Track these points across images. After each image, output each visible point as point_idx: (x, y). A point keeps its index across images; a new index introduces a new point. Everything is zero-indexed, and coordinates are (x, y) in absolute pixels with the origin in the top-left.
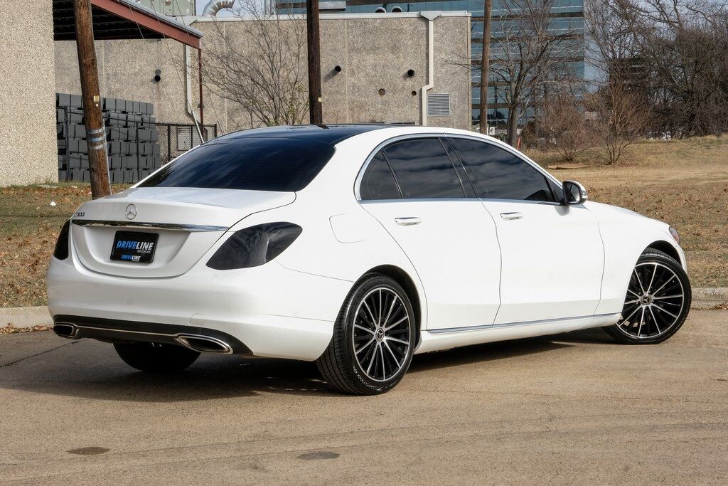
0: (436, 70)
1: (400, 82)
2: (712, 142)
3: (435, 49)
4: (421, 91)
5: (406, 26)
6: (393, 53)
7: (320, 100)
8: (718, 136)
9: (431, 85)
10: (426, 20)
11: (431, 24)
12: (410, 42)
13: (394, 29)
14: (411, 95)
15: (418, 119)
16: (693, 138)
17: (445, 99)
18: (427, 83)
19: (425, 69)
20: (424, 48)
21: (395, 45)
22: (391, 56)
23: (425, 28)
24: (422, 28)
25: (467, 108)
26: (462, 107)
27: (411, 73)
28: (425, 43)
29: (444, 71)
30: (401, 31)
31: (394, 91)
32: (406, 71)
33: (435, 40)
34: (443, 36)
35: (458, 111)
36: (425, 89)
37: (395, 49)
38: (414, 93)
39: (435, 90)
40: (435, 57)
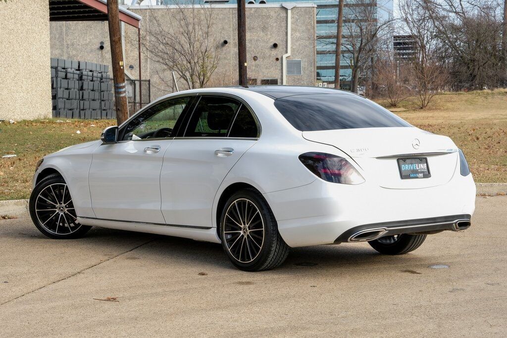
0: (292, 43)
1: (267, 52)
2: (488, 94)
3: (292, 29)
4: (282, 58)
5: (272, 13)
6: (263, 31)
7: (246, 64)
8: (492, 90)
9: (289, 54)
10: (286, 10)
11: (289, 12)
12: (275, 24)
13: (264, 15)
14: (275, 60)
15: (280, 77)
16: (475, 92)
17: (298, 64)
18: (287, 52)
19: (285, 43)
20: (284, 28)
21: (264, 26)
22: (262, 34)
23: (285, 15)
24: (283, 14)
25: (313, 70)
26: (310, 69)
27: (275, 46)
28: (285, 25)
29: (297, 44)
30: (268, 17)
31: (264, 58)
32: (272, 44)
33: (292, 23)
34: (297, 20)
35: (307, 72)
36: (285, 56)
37: (264, 29)
38: (277, 59)
39: (291, 57)
40: (292, 35)
